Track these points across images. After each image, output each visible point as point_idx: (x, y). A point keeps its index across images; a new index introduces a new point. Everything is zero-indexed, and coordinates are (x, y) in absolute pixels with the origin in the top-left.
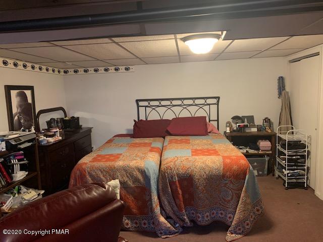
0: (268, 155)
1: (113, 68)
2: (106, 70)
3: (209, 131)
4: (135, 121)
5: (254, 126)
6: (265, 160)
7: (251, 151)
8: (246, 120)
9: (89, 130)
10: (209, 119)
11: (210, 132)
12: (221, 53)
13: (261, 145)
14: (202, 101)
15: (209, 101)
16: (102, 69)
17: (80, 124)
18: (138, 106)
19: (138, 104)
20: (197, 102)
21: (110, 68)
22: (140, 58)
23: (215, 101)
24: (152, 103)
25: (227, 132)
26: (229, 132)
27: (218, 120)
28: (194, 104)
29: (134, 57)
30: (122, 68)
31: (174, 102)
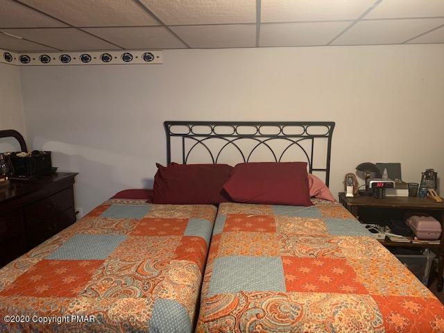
0: (432, 248)
1: (120, 54)
2: (106, 58)
3: (312, 194)
4: (158, 165)
5: (403, 185)
6: (426, 258)
7: (396, 238)
8: (385, 172)
9: (71, 179)
10: (311, 166)
11: (314, 197)
12: (355, 22)
13: (419, 229)
14: (298, 130)
15: (312, 130)
16: (96, 56)
17: (54, 165)
18: (169, 135)
19: (168, 130)
20: (288, 130)
21: (113, 54)
22: (167, 27)
23: (324, 130)
24: (197, 129)
25: (348, 195)
26: (351, 195)
27: (328, 170)
28: (281, 134)
29: (155, 23)
30: (138, 55)
31: (242, 130)
